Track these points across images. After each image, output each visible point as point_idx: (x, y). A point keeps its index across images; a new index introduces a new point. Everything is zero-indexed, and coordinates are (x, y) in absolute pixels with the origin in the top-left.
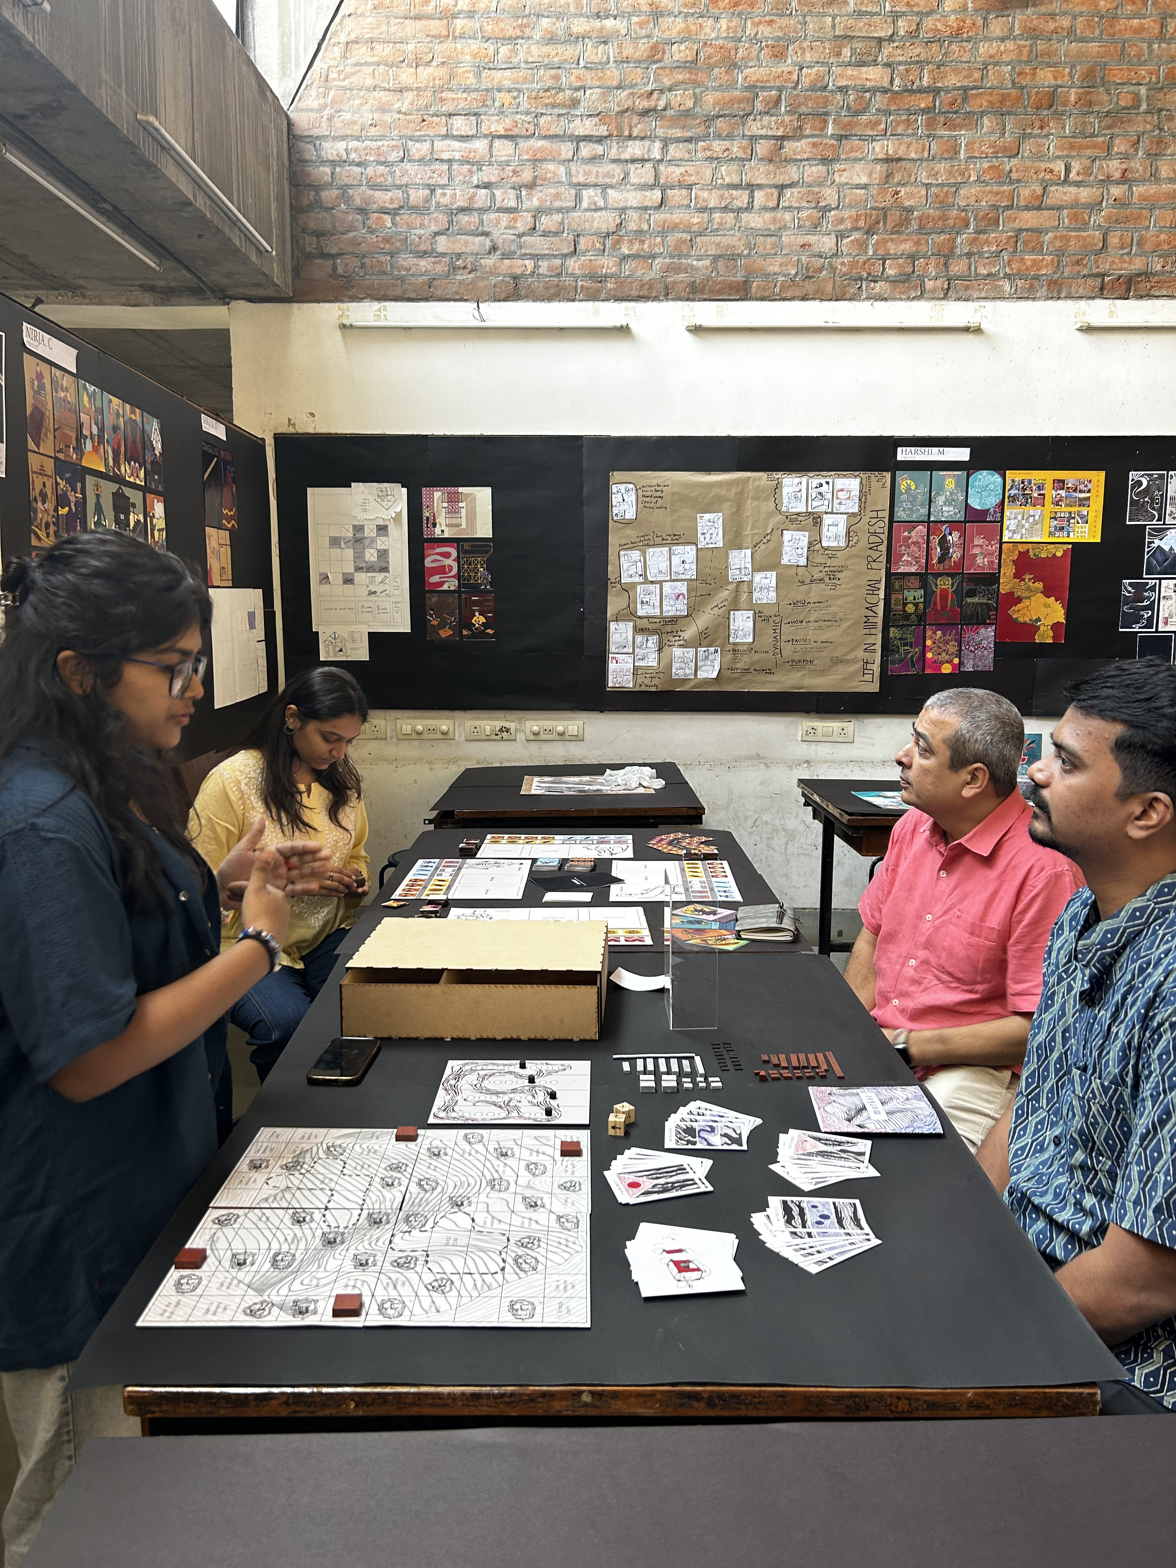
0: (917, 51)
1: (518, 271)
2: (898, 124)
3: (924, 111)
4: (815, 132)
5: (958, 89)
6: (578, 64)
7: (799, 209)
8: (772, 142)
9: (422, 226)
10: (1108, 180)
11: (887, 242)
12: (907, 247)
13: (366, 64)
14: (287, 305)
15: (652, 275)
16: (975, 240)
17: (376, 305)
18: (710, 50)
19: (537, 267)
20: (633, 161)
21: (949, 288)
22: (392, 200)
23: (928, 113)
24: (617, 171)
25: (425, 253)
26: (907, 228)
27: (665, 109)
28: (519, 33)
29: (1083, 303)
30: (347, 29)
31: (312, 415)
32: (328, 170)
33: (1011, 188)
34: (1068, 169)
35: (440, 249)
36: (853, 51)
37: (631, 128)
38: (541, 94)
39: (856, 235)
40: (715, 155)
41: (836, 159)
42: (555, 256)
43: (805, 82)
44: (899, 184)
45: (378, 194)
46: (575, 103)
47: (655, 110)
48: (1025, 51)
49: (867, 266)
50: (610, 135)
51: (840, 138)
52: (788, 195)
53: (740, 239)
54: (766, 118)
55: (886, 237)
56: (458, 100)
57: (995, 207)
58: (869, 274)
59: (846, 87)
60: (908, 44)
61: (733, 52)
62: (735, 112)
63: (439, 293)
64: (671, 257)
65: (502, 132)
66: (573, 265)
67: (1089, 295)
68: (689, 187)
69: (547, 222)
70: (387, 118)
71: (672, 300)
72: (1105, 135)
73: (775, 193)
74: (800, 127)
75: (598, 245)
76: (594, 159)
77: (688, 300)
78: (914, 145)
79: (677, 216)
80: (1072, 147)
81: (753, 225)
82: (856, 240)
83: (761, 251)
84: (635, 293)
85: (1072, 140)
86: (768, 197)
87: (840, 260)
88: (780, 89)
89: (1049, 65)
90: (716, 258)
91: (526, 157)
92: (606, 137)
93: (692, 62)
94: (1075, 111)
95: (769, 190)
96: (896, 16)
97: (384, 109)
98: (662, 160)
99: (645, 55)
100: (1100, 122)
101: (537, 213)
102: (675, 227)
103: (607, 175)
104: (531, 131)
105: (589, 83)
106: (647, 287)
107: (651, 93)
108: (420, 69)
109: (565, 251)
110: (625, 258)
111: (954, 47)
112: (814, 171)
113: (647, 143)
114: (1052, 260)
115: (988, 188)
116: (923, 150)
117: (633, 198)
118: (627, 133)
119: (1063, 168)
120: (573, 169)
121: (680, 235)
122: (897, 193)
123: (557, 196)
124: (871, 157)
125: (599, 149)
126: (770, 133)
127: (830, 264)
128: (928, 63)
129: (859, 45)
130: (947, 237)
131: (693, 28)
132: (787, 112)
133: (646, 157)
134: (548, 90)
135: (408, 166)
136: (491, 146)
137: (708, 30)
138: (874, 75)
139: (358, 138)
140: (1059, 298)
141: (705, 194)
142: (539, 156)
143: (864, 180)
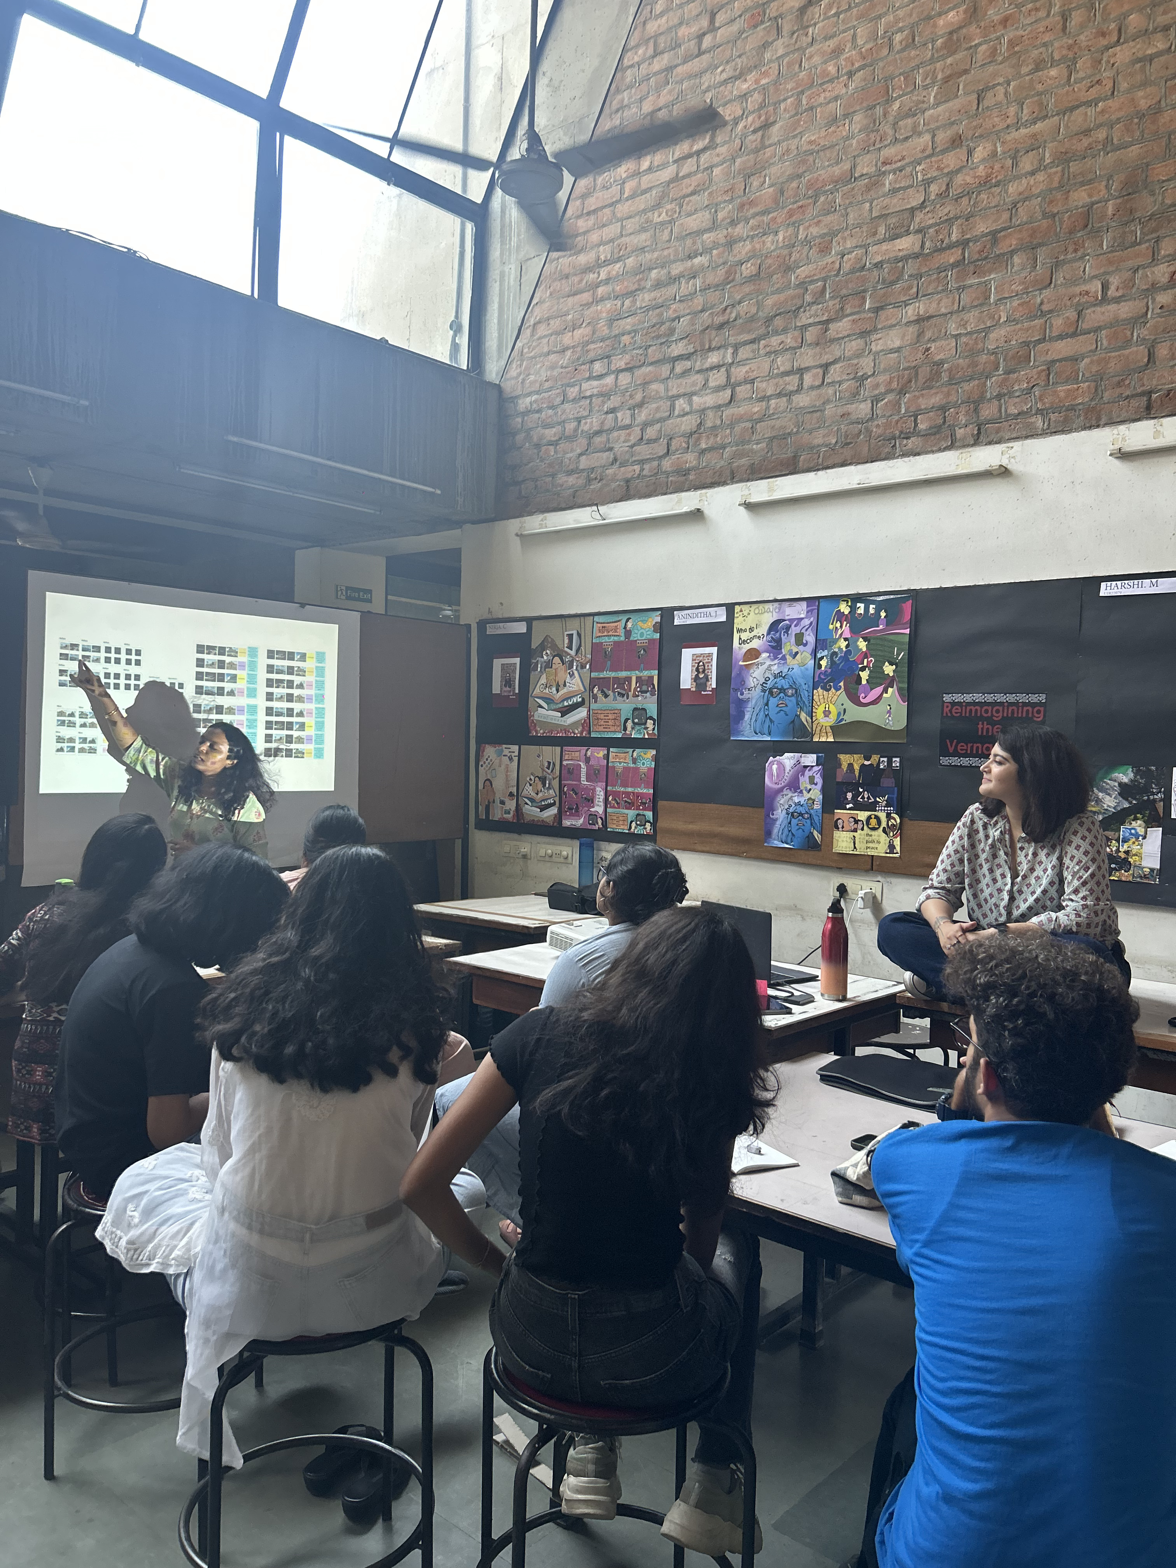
0: (947, 209)
1: (629, 476)
2: (930, 283)
3: (954, 266)
4: (856, 310)
5: (987, 235)
6: (675, 299)
7: (840, 383)
8: (820, 327)
9: (572, 450)
10: (1154, 288)
11: (918, 398)
12: (936, 399)
13: (545, 336)
14: (490, 523)
15: (722, 463)
16: (1005, 380)
17: (541, 516)
18: (769, 261)
19: (642, 470)
20: (712, 368)
21: (979, 433)
22: (555, 434)
23: (957, 266)
24: (699, 378)
25: (572, 471)
26: (937, 382)
27: (735, 320)
28: (636, 286)
29: (1122, 428)
30: (535, 314)
31: (501, 604)
32: (519, 420)
33: (1042, 321)
34: (1105, 287)
35: (581, 467)
36: (888, 228)
37: (710, 341)
38: (650, 330)
39: (890, 397)
40: (773, 349)
41: (875, 330)
42: (653, 459)
43: (846, 267)
44: (929, 340)
45: (547, 431)
46: (672, 331)
47: (728, 322)
48: (1056, 179)
49: (899, 424)
50: (696, 351)
51: (877, 310)
52: (832, 372)
53: (790, 420)
54: (814, 308)
55: (917, 393)
56: (596, 348)
57: (1027, 344)
58: (901, 432)
59: (881, 262)
60: (938, 206)
61: (787, 258)
62: (789, 308)
63: (579, 501)
64: (737, 445)
65: (624, 367)
66: (667, 464)
67: (1134, 417)
68: (752, 382)
69: (651, 432)
70: (555, 373)
71: (737, 482)
72: (1149, 240)
73: (820, 371)
74: (842, 309)
75: (684, 445)
76: (686, 373)
77: (748, 480)
78: (945, 301)
79: (742, 411)
80: (1110, 263)
81: (802, 404)
82: (889, 401)
83: (808, 427)
84: (709, 481)
85: (1110, 255)
86: (815, 376)
87: (876, 423)
88: (824, 280)
89: (1083, 184)
90: (772, 439)
91: (638, 382)
92: (693, 353)
93: (755, 275)
94: (1114, 224)
95: (815, 371)
96: (927, 183)
97: (553, 368)
98: (733, 363)
99: (722, 278)
100: (1141, 229)
101: (645, 425)
102: (740, 419)
103: (694, 384)
104: (642, 361)
105: (682, 313)
106: (718, 474)
107: (725, 309)
108: (575, 332)
109: (661, 454)
110: (703, 452)
111: (983, 196)
112: (855, 345)
113: (722, 351)
114: (1089, 387)
115: (1019, 326)
116: (953, 304)
117: (709, 400)
118: (707, 347)
119: (1100, 286)
120: (670, 384)
121: (743, 425)
122: (928, 349)
123: (658, 409)
124: (904, 321)
125: (688, 364)
126: (817, 320)
127: (867, 429)
128: (957, 218)
129: (892, 221)
130: (976, 382)
131: (758, 246)
132: (831, 298)
133: (721, 363)
134: (654, 326)
135: (566, 406)
136: (617, 379)
137: (768, 245)
138: (906, 244)
139: (537, 392)
140: (1098, 426)
141: (764, 385)
142: (647, 379)
143: (897, 343)
